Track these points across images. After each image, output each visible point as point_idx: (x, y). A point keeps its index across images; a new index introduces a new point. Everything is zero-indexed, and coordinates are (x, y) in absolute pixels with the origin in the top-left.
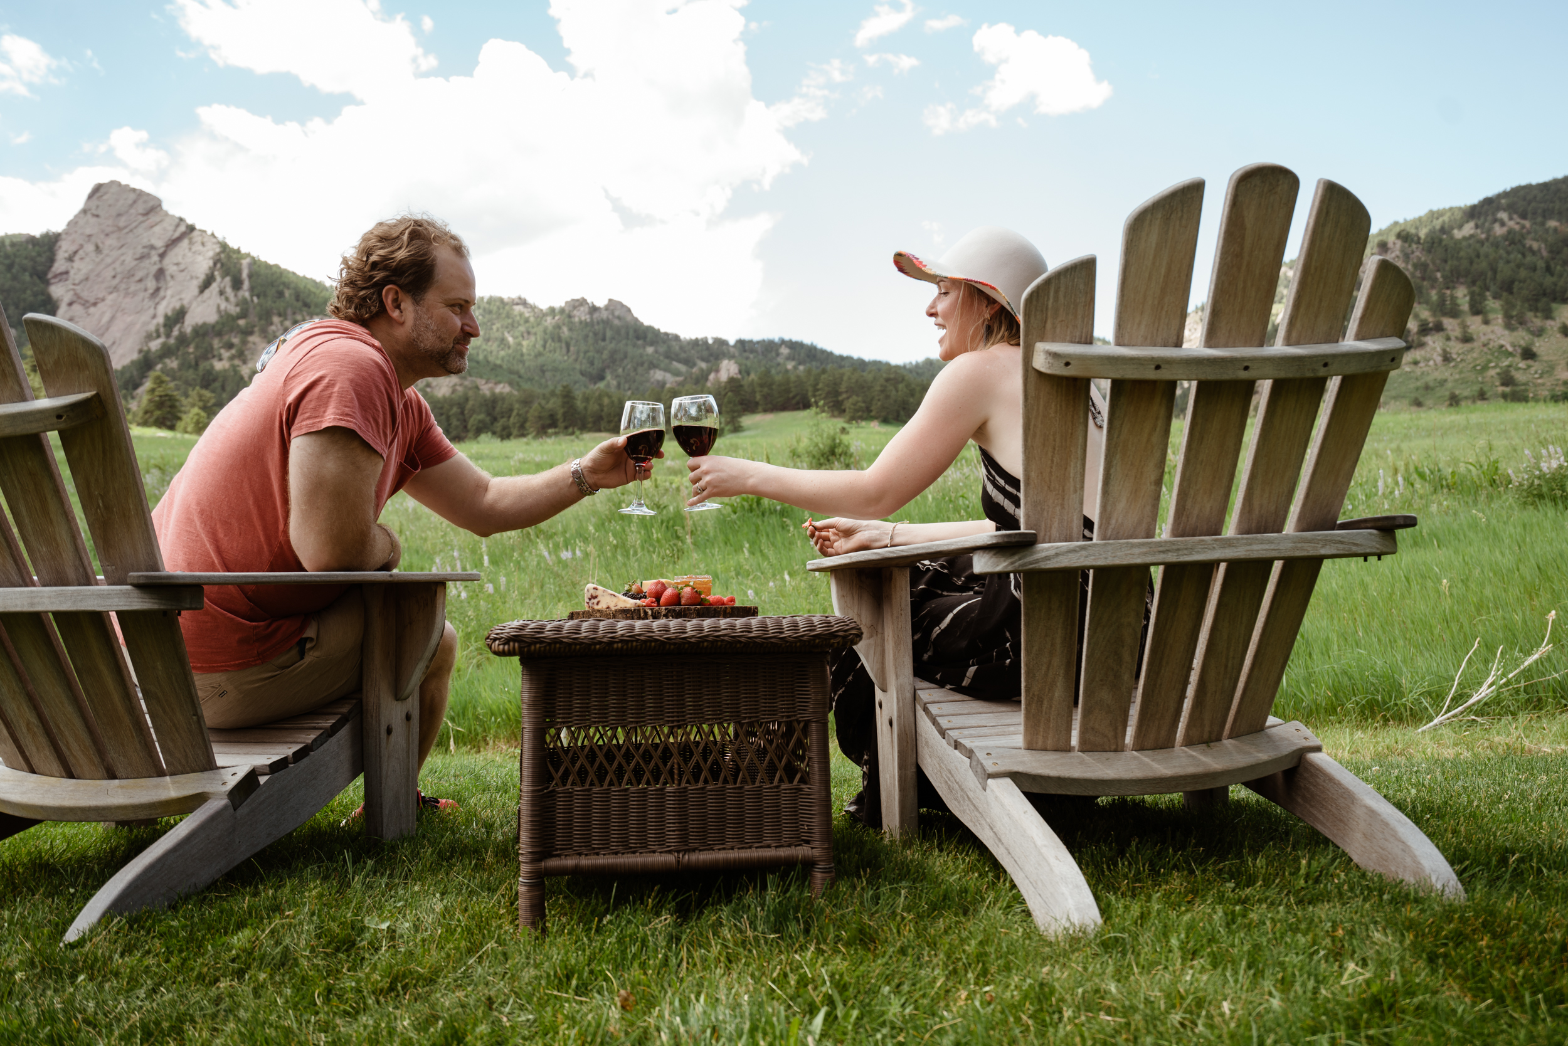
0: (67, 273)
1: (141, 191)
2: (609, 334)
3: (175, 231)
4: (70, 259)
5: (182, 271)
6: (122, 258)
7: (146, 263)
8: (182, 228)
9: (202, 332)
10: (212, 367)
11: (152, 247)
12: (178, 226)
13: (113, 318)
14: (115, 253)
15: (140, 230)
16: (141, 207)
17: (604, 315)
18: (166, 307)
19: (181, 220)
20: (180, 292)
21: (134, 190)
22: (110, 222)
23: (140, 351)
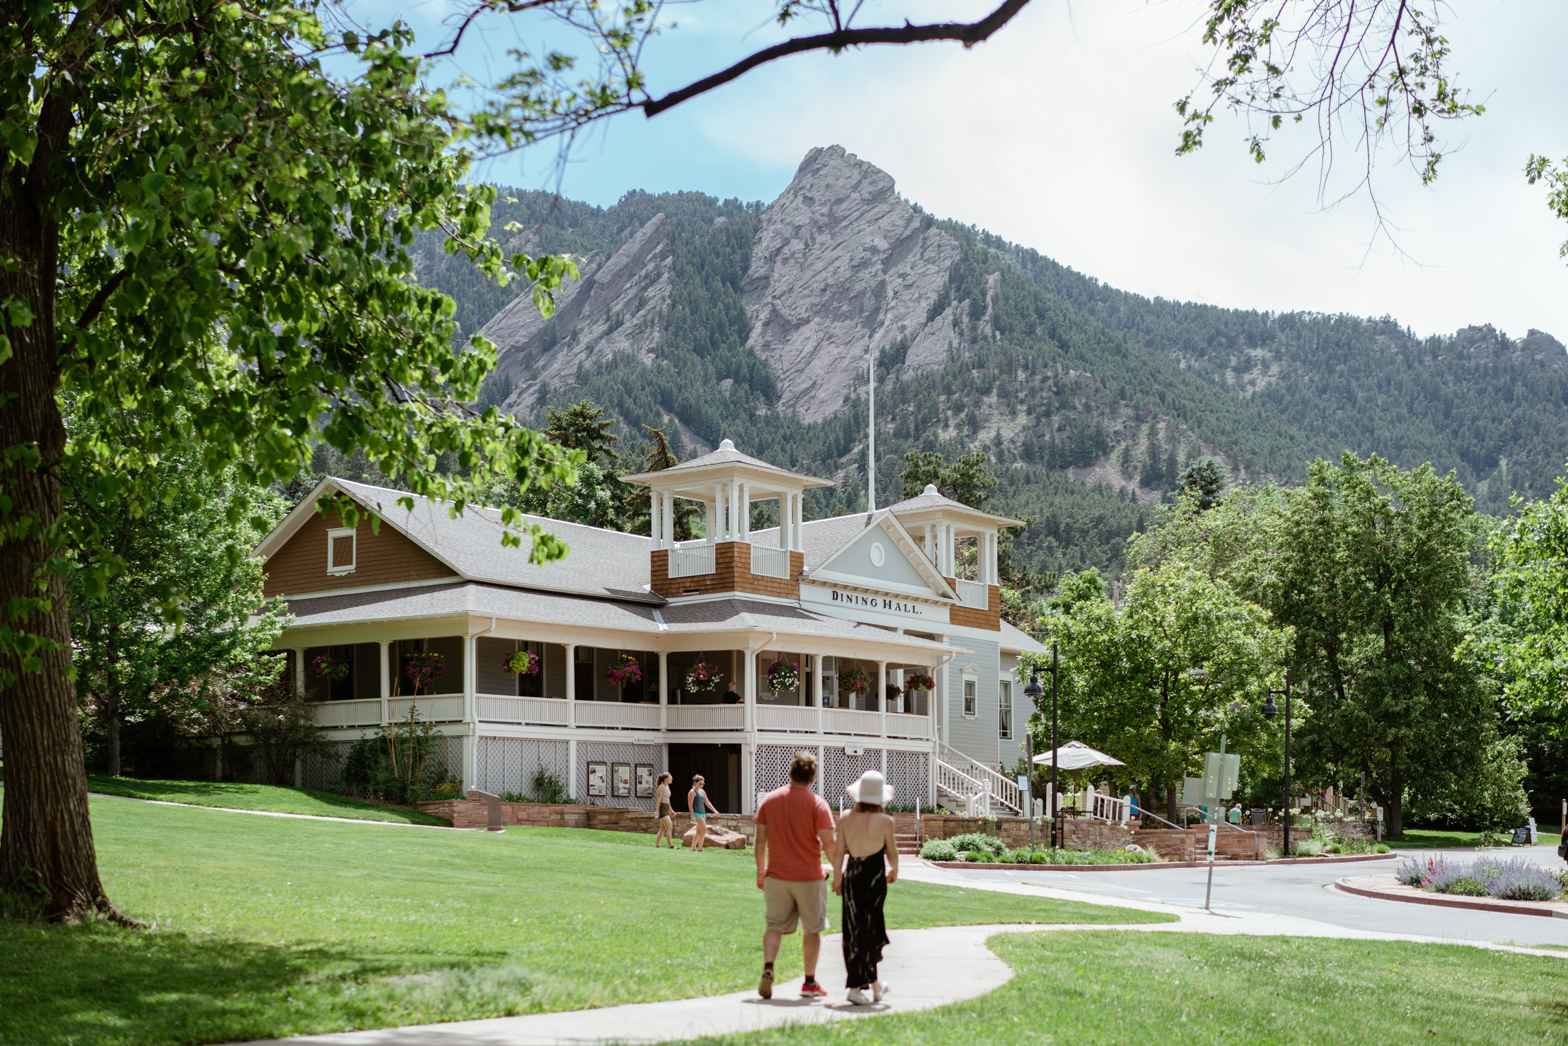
0: (766, 278)
1: (870, 165)
2: (1519, 389)
3: (906, 228)
4: (771, 259)
5: (909, 287)
6: (836, 264)
7: (865, 274)
8: (916, 223)
9: (928, 384)
10: (936, 436)
11: (874, 250)
12: (910, 220)
13: (816, 349)
14: (829, 255)
15: (862, 224)
16: (866, 189)
17: (1517, 357)
18: (882, 339)
19: (916, 209)
20: (902, 318)
21: (860, 164)
22: (825, 210)
23: (847, 399)
